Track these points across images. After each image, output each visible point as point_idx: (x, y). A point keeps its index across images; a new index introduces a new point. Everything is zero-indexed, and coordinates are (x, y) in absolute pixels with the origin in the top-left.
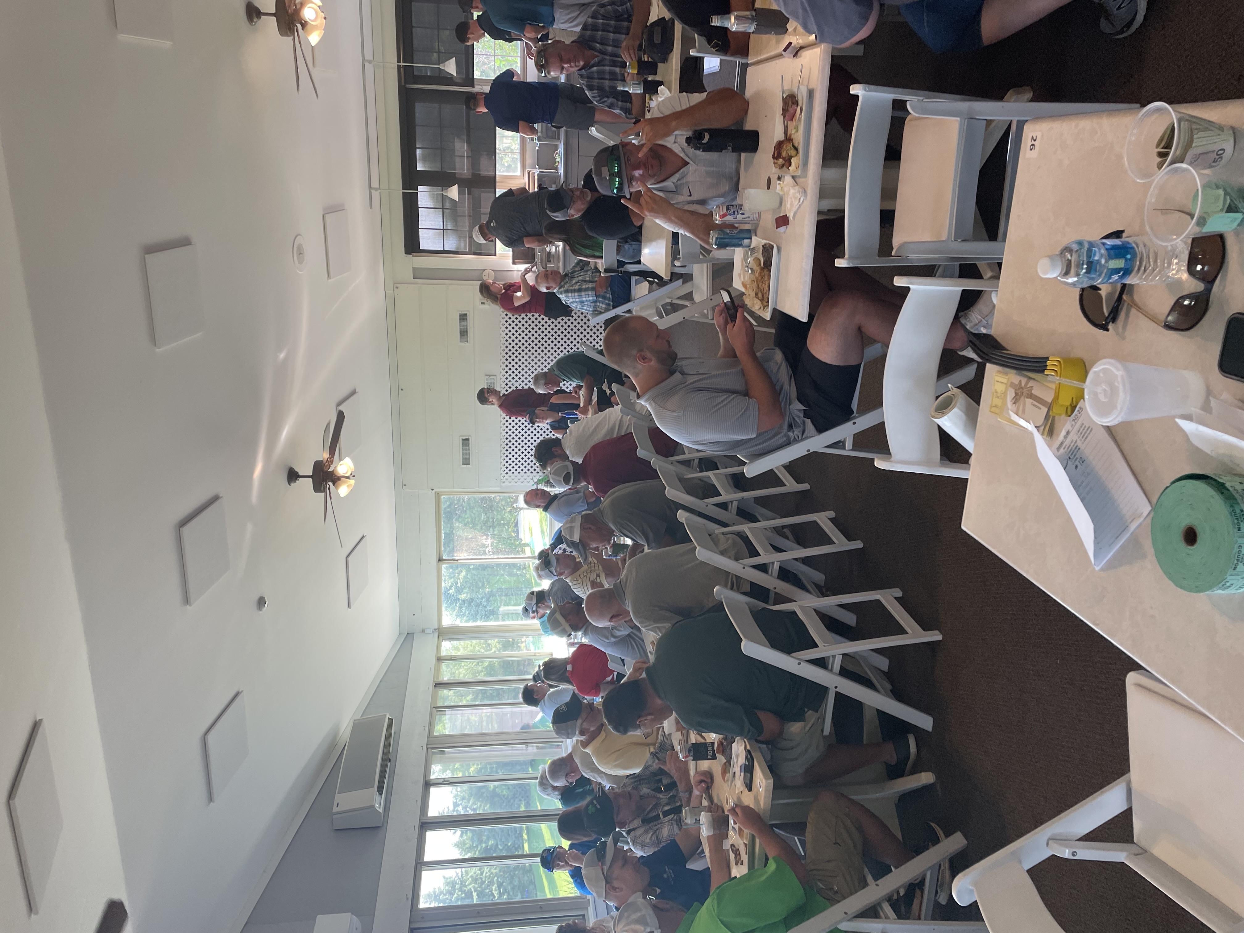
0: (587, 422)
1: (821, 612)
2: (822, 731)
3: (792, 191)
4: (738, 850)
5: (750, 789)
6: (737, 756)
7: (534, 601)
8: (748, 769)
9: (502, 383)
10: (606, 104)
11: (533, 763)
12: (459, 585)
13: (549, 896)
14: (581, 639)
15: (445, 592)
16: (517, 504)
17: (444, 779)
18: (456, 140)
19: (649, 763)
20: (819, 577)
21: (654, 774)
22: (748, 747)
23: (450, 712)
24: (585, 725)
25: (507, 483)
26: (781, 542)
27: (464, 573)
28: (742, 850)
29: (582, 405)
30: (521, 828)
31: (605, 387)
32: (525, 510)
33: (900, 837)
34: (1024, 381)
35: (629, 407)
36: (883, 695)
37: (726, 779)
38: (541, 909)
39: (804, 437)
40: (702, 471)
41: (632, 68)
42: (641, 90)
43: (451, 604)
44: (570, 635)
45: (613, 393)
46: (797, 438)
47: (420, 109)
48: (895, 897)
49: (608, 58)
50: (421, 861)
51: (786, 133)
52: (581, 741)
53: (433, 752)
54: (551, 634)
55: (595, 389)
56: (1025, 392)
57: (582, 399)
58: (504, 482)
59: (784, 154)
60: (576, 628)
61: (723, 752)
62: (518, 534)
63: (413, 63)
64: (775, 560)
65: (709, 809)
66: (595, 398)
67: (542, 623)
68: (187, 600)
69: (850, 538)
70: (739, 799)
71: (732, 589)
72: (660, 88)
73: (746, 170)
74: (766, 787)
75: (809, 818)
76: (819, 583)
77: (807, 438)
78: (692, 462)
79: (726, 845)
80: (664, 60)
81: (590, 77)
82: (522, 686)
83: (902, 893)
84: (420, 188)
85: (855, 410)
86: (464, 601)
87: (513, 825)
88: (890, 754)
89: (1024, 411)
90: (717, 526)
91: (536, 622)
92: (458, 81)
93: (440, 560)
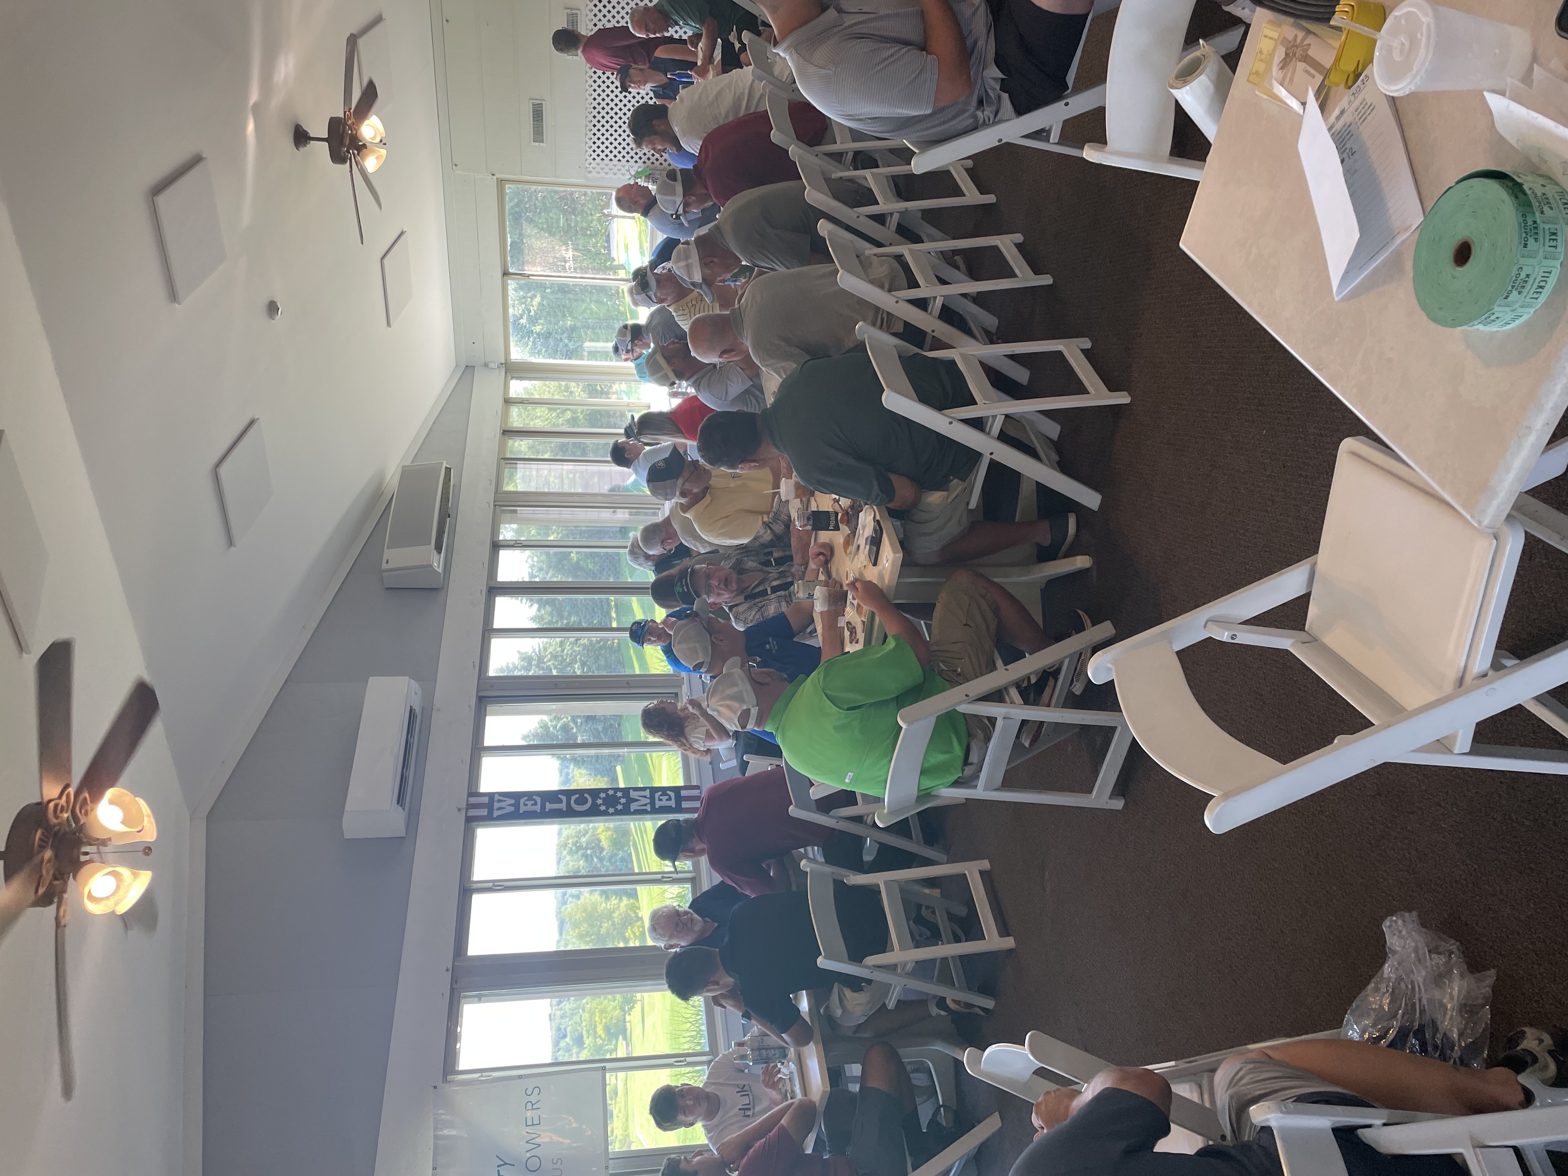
0: (705, 87)
1: (987, 365)
2: (968, 503)
4: (854, 628)
5: (875, 564)
6: (864, 527)
7: (629, 338)
8: (876, 542)
9: (588, 22)
11: (623, 531)
12: (532, 313)
13: (638, 672)
14: (686, 388)
15: (515, 321)
16: (609, 210)
17: (516, 541)
19: (760, 534)
20: (991, 321)
21: (764, 546)
22: (878, 517)
23: (522, 466)
24: (687, 486)
25: (594, 174)
26: (948, 272)
27: (538, 299)
28: (859, 628)
29: (699, 63)
30: (608, 599)
31: (733, 38)
32: (620, 219)
33: (1041, 624)
34: (1301, 35)
35: (765, 66)
36: (1047, 465)
37: (848, 552)
38: (628, 685)
39: (996, 120)
40: (856, 169)
43: (523, 337)
44: (673, 383)
45: (743, 47)
46: (987, 120)
48: (1025, 684)
50: (489, 628)
52: (681, 504)
53: (502, 510)
54: (649, 381)
55: (719, 40)
56: (1299, 52)
57: (700, 54)
58: (590, 172)
60: (680, 376)
61: (848, 523)
62: (609, 250)
64: (937, 294)
65: (826, 584)
66: (718, 55)
67: (637, 366)
68: (173, 296)
69: (1037, 271)
70: (861, 574)
71: (881, 328)
74: (894, 562)
75: (940, 598)
76: (989, 329)
77: (1001, 121)
78: (845, 155)
79: (842, 622)
82: (611, 441)
83: (1033, 681)
85: (1070, 85)
86: (538, 335)
87: (596, 597)
88: (1043, 535)
89: (1291, 80)
90: (867, 245)
91: (631, 365)
93: (506, 273)
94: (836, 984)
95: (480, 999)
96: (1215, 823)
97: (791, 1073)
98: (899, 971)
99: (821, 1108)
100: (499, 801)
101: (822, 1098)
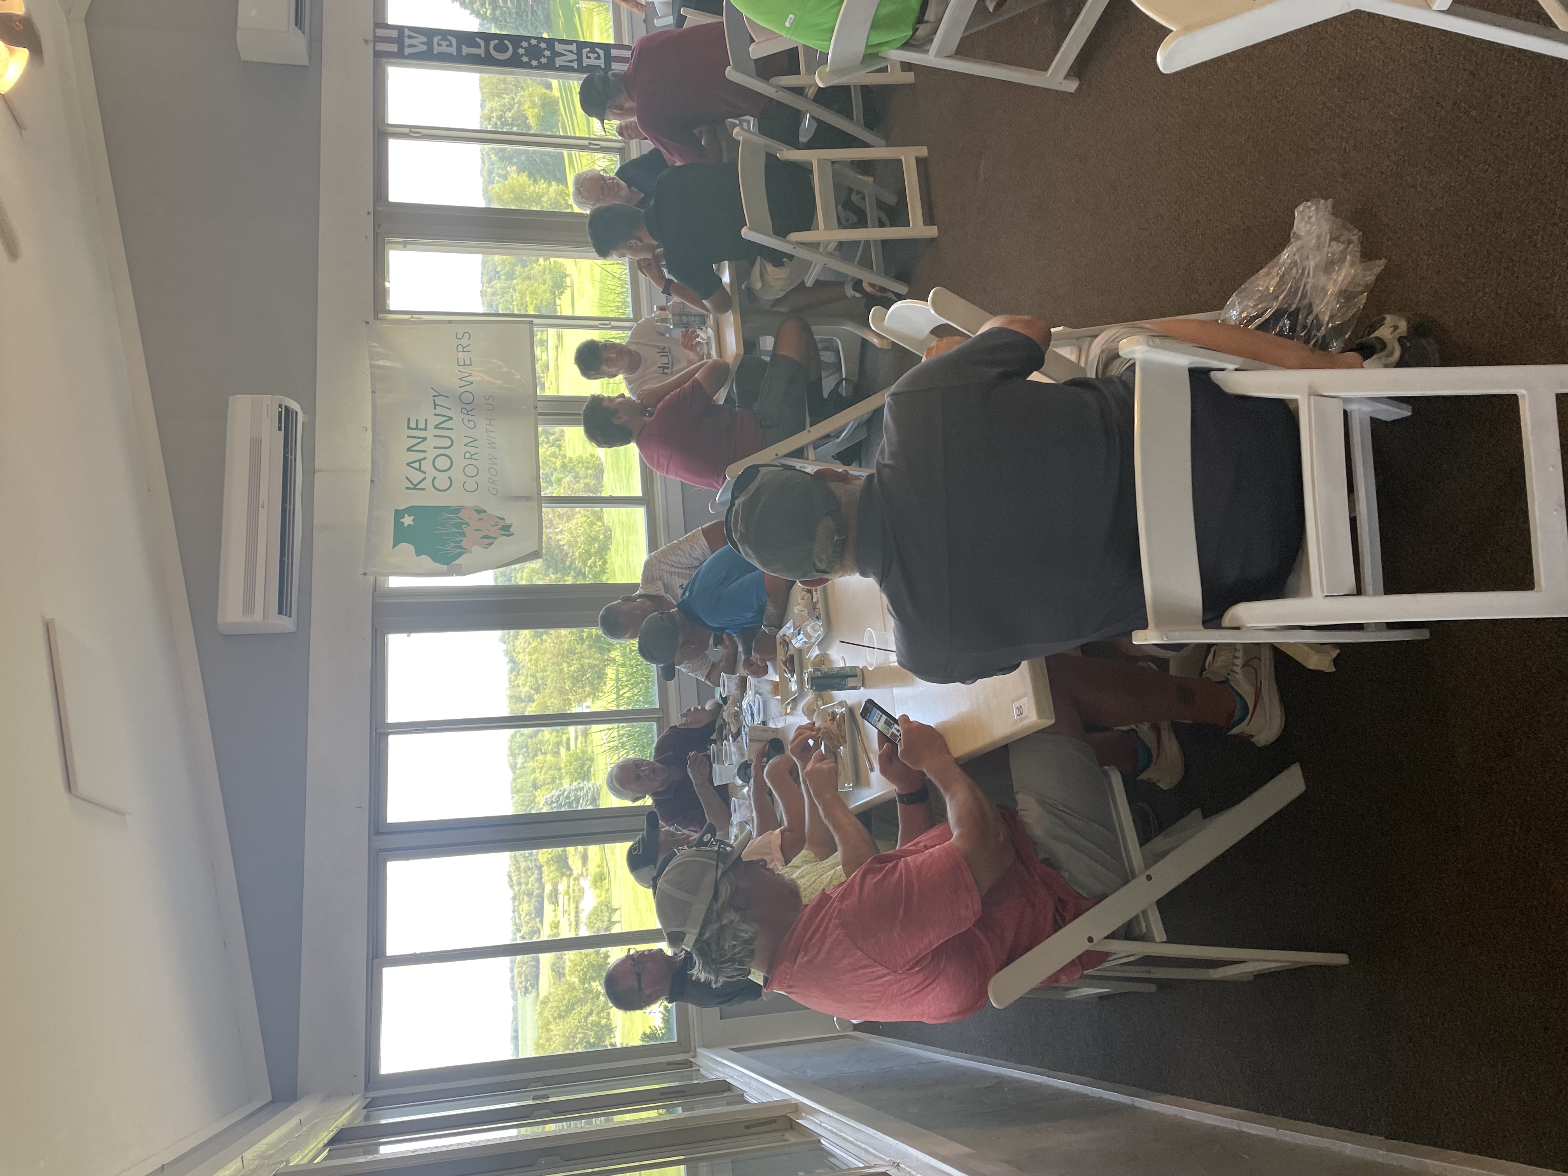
94: (759, 257)
95: (405, 246)
96: (1166, 61)
97: (709, 338)
98: (821, 250)
99: (734, 368)
100: (410, 37)
101: (735, 359)
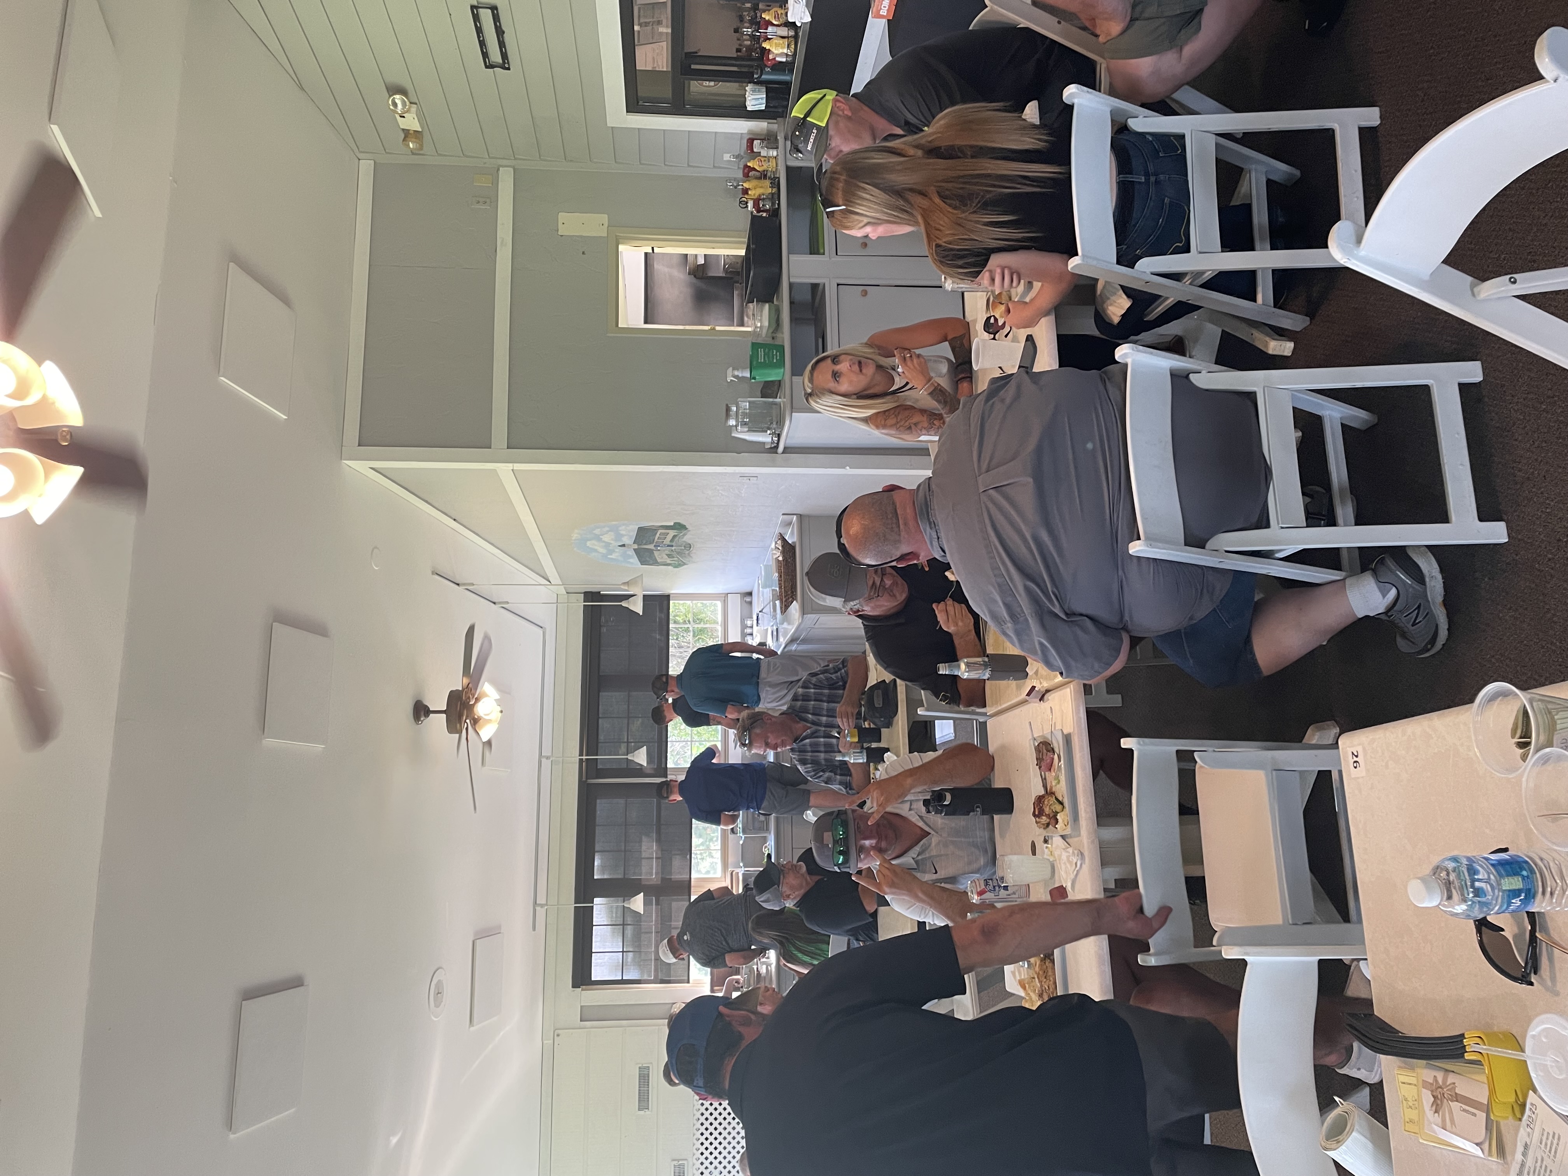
3: (1064, 856)
10: (821, 779)
18: (644, 839)
41: (852, 736)
42: (863, 759)
47: (602, 806)
49: (823, 729)
51: (1045, 786)
56: (1446, 1092)
59: (1047, 810)
63: (597, 755)
72: (886, 755)
73: (1002, 836)
80: (889, 725)
81: (802, 751)
84: (597, 900)
89: (1452, 1122)
92: (649, 771)
